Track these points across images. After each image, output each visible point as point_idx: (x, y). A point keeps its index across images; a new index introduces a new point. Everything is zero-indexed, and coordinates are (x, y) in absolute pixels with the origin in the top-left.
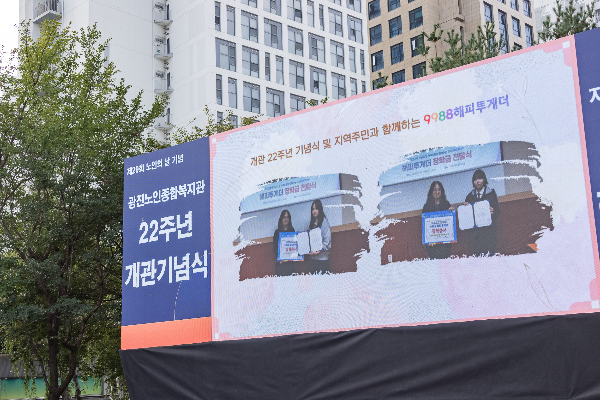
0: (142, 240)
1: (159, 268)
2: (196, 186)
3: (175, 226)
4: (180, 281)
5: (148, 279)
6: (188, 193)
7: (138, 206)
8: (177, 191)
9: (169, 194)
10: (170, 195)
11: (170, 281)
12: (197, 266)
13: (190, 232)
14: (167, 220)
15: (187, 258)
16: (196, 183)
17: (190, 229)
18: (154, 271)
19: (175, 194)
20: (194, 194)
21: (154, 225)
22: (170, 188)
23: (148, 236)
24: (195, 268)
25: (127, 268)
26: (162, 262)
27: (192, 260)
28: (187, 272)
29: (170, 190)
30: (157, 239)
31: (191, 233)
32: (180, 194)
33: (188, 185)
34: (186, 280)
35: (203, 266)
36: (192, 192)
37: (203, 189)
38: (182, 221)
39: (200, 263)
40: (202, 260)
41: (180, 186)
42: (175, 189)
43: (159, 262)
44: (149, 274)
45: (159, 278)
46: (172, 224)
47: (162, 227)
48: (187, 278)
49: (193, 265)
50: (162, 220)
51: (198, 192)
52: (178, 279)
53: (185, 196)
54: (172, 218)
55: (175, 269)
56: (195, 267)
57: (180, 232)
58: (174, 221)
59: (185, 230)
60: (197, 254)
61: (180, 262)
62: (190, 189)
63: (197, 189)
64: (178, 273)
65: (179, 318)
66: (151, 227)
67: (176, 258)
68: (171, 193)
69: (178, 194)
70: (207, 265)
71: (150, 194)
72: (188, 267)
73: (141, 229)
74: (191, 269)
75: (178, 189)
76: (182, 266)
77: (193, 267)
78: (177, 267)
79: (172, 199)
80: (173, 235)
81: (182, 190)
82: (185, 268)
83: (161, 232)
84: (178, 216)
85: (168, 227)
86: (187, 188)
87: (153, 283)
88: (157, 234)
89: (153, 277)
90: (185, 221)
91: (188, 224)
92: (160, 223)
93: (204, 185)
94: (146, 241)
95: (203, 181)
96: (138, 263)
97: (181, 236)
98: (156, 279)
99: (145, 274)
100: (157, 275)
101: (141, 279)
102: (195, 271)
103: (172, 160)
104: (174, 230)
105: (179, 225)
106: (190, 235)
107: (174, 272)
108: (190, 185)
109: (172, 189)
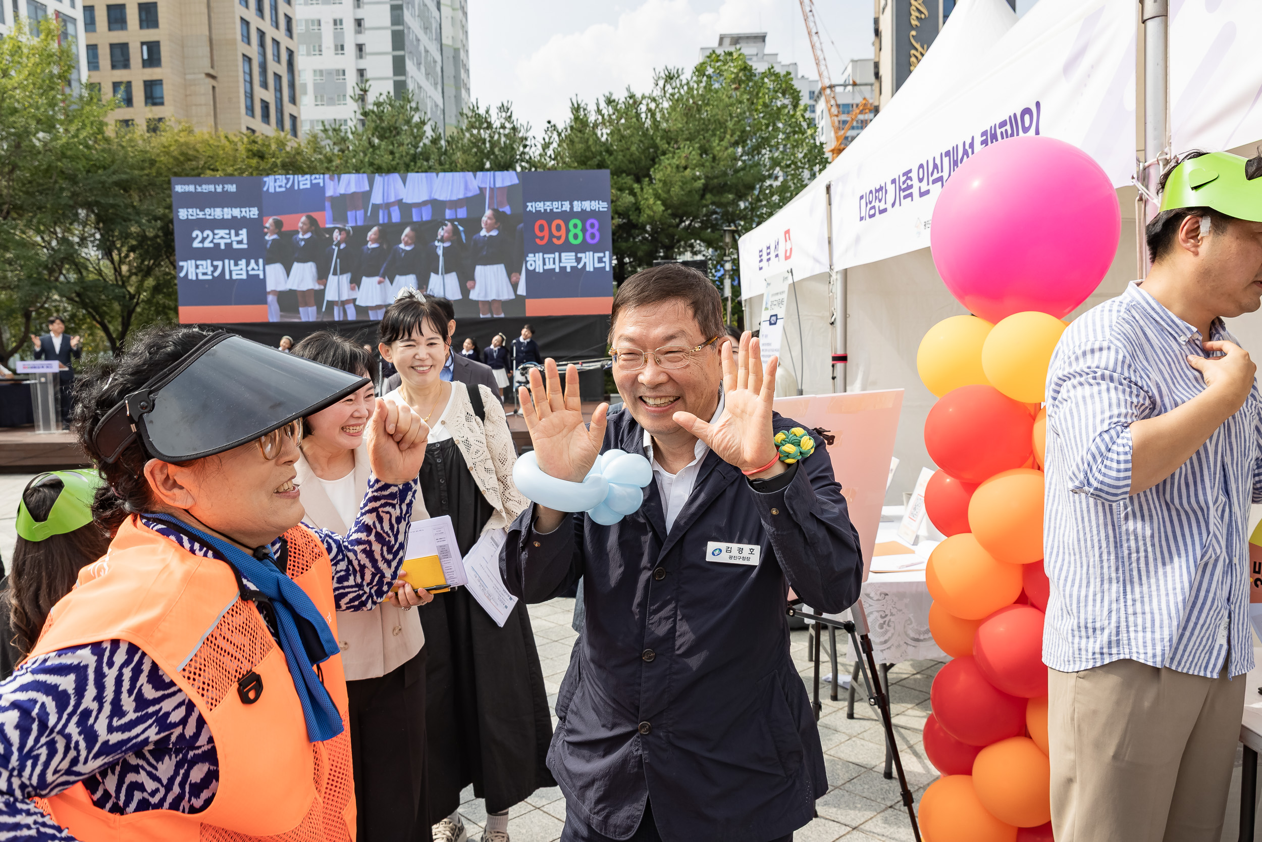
0: (196, 244)
1: (216, 268)
2: (250, 211)
3: (230, 238)
4: (237, 279)
5: (205, 274)
6: (242, 215)
7: (190, 217)
8: (230, 212)
9: (222, 213)
10: (224, 214)
11: (227, 277)
12: (253, 269)
13: (245, 244)
14: (221, 232)
15: (243, 263)
16: (249, 209)
17: (245, 241)
18: (211, 269)
19: (228, 214)
20: (248, 217)
21: (208, 235)
22: (223, 209)
23: (203, 241)
24: (251, 270)
25: (181, 264)
26: (220, 263)
27: (248, 264)
28: (244, 273)
30: (211, 245)
31: (247, 245)
34: (242, 278)
36: (245, 215)
37: (257, 214)
38: (237, 235)
39: (256, 268)
40: (257, 264)
41: (233, 209)
42: (228, 210)
43: (215, 263)
44: (205, 271)
45: (216, 274)
46: (228, 236)
47: (216, 237)
48: (244, 277)
49: (250, 268)
50: (216, 231)
51: (252, 216)
52: (235, 277)
53: (239, 217)
54: (227, 231)
55: (231, 269)
57: (234, 243)
58: (229, 234)
59: (239, 242)
60: (252, 261)
61: (236, 264)
62: (244, 213)
63: (250, 213)
64: (234, 273)
65: (236, 304)
66: (205, 235)
67: (232, 262)
69: (232, 214)
71: (202, 210)
72: (244, 269)
73: (194, 235)
74: (247, 271)
75: (231, 210)
76: (238, 268)
77: (249, 270)
78: (233, 268)
79: (225, 217)
80: (229, 245)
81: (236, 212)
82: (241, 269)
83: (215, 241)
84: (233, 232)
85: (222, 238)
86: (241, 211)
87: (210, 277)
88: (212, 242)
89: (210, 273)
90: (240, 236)
91: (242, 239)
92: (214, 234)
93: (258, 212)
94: (200, 245)
96: (193, 262)
97: (235, 246)
98: (212, 275)
99: (200, 270)
100: (213, 272)
101: (197, 274)
102: (251, 273)
103: (223, 188)
104: (229, 241)
105: (234, 238)
106: (245, 246)
107: (231, 272)
108: (243, 210)
109: (226, 210)
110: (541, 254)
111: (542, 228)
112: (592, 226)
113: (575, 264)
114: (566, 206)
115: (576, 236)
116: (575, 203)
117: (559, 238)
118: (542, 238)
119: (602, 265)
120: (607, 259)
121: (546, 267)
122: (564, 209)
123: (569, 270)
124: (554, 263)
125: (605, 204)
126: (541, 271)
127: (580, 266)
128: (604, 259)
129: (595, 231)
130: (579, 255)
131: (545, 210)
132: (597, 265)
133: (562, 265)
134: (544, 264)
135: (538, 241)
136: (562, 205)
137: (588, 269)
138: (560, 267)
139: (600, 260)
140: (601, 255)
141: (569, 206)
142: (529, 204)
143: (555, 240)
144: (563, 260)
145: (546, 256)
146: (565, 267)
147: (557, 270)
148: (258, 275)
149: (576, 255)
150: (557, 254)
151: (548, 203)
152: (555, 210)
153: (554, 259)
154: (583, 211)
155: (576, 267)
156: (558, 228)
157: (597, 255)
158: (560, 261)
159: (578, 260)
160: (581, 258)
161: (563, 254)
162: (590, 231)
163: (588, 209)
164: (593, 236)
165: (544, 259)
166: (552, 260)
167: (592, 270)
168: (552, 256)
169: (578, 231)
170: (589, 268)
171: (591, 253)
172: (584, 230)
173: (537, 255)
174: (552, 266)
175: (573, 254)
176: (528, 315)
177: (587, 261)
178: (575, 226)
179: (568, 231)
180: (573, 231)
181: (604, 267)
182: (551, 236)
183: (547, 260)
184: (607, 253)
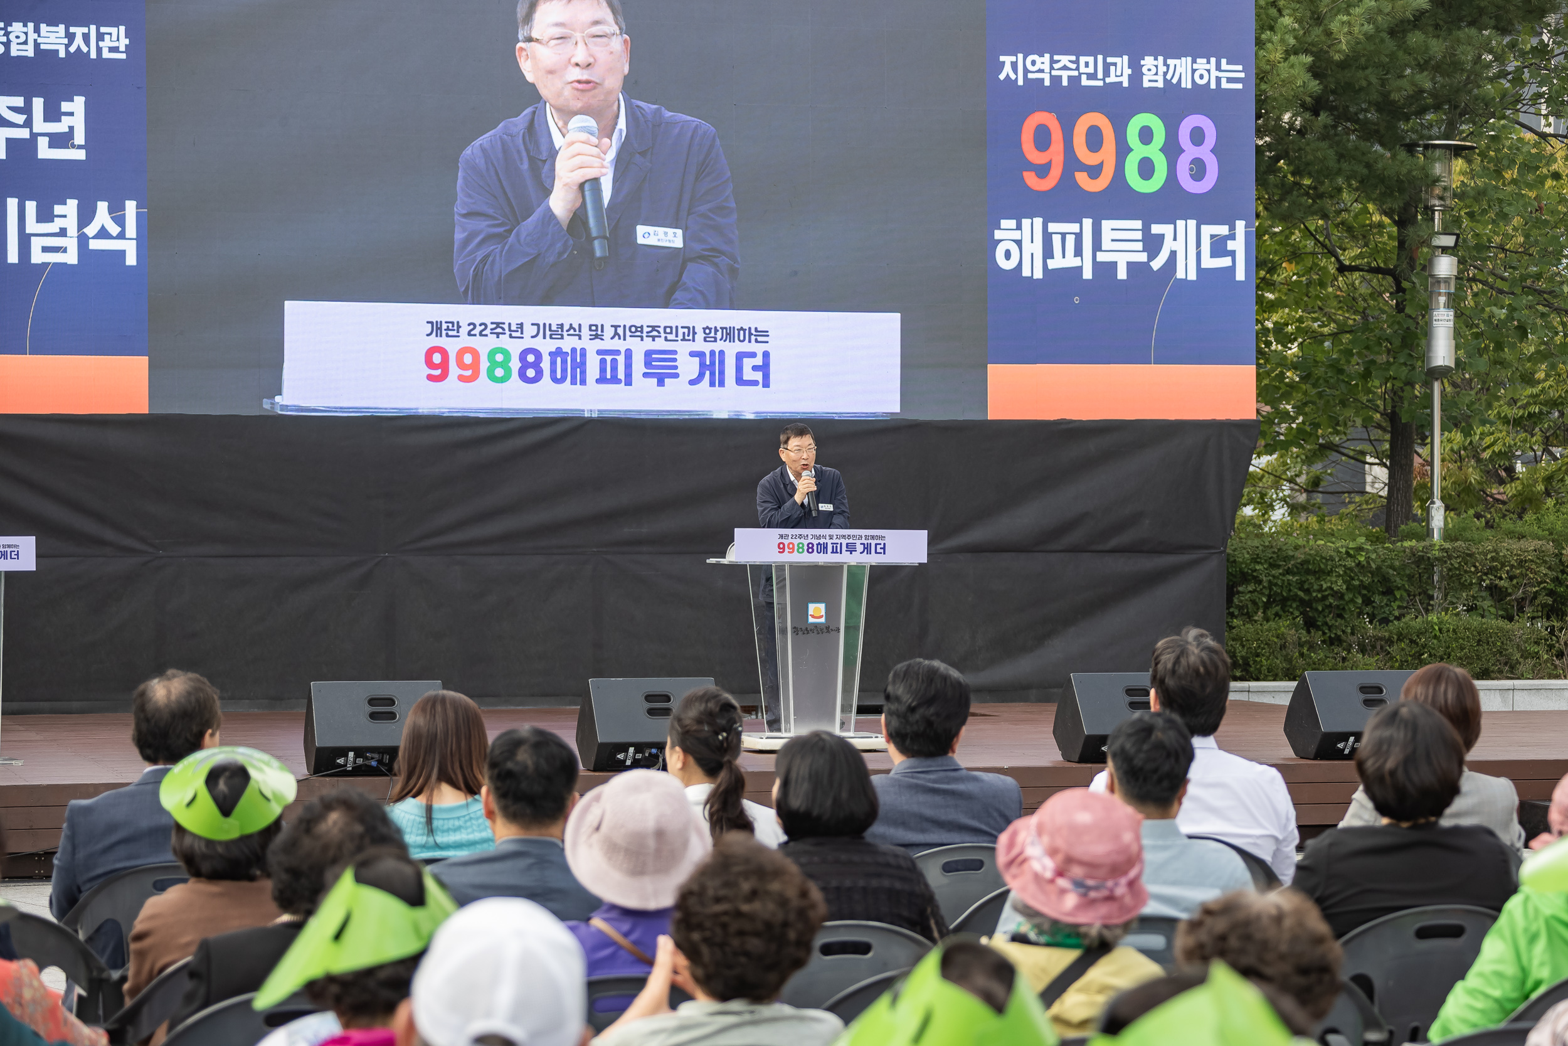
2: (100, 37)
3: (28, 123)
4: (45, 265)
6: (72, 49)
8: (32, 36)
9: (4, 39)
10: (9, 41)
11: (13, 257)
12: (103, 234)
13: (80, 147)
15: (70, 209)
16: (98, 30)
17: (79, 138)
19: (25, 43)
20: (93, 55)
22: (8, 24)
24: (95, 237)
27: (86, 216)
28: (71, 243)
29: (9, 29)
31: (84, 151)
32: (43, 47)
33: (72, 30)
34: (65, 264)
35: (121, 236)
36: (85, 49)
37: (122, 48)
38: (53, 114)
39: (114, 229)
40: (120, 221)
41: (43, 27)
42: (25, 29)
46: (17, 118)
48: (71, 258)
49: (91, 230)
51: (106, 54)
52: (37, 257)
53: (62, 54)
54: (19, 101)
55: (29, 230)
56: (98, 236)
57: (43, 142)
58: (27, 110)
59: (61, 140)
60: (102, 207)
61: (45, 215)
62: (79, 41)
63: (101, 44)
64: (36, 244)
65: (38, 349)
67: (31, 207)
68: (12, 37)
69: (37, 45)
70: (134, 236)
72: (73, 231)
74: (83, 240)
75: (37, 30)
76: (51, 228)
77: (91, 235)
78: (32, 226)
79: (14, 53)
80: (22, 147)
81: (53, 37)
82: (63, 233)
84: (38, 104)
86: (71, 37)
90: (63, 118)
91: (71, 128)
93: (127, 41)
95: (122, 28)
97: (44, 151)
102: (95, 245)
104: (24, 134)
105: (40, 125)
106: (81, 155)
107: (25, 240)
108: (79, 31)
109: (17, 28)
110: (1038, 222)
111: (1042, 139)
112: (1197, 137)
113: (1143, 257)
114: (1121, 71)
115: (1146, 169)
116: (1148, 62)
117: (1095, 172)
118: (1043, 171)
119: (1225, 262)
120: (1238, 245)
121: (1052, 264)
122: (1111, 79)
123: (1122, 274)
124: (1078, 252)
125: (1237, 71)
126: (1038, 274)
127: (1156, 264)
128: (1231, 245)
129: (1204, 152)
130: (1156, 229)
131: (1055, 80)
132: (1208, 262)
133: (1101, 257)
134: (1048, 253)
135: (1031, 179)
136: (1107, 67)
137: (1180, 274)
138: (1095, 264)
139: (1219, 247)
140: (1223, 230)
141: (1128, 71)
142: (1007, 60)
143: (1082, 178)
144: (1106, 244)
145: (1053, 227)
146: (1114, 264)
147: (1087, 274)
148: (122, 254)
149: (1146, 230)
150: (1088, 223)
151: (1065, 60)
152: (1085, 82)
153: (1079, 237)
154: (1171, 88)
155: (1146, 266)
156: (1094, 139)
157: (1208, 230)
158: (1097, 246)
159: (1153, 244)
160: (1162, 237)
161: (1107, 225)
162: (1190, 152)
163: (1187, 84)
164: (1198, 169)
165: (1047, 238)
166: (1070, 240)
167: (1192, 276)
168: (1074, 227)
169: (1154, 151)
170: (1186, 271)
171: (1192, 223)
172: (1172, 150)
173: (1026, 223)
174: (1071, 261)
175: (1138, 224)
176: (992, 415)
177: (1179, 247)
178: (1146, 135)
179: (1123, 150)
180: (1138, 151)
181: (1232, 269)
182: (1072, 163)
183: (1057, 240)
184: (1240, 225)
